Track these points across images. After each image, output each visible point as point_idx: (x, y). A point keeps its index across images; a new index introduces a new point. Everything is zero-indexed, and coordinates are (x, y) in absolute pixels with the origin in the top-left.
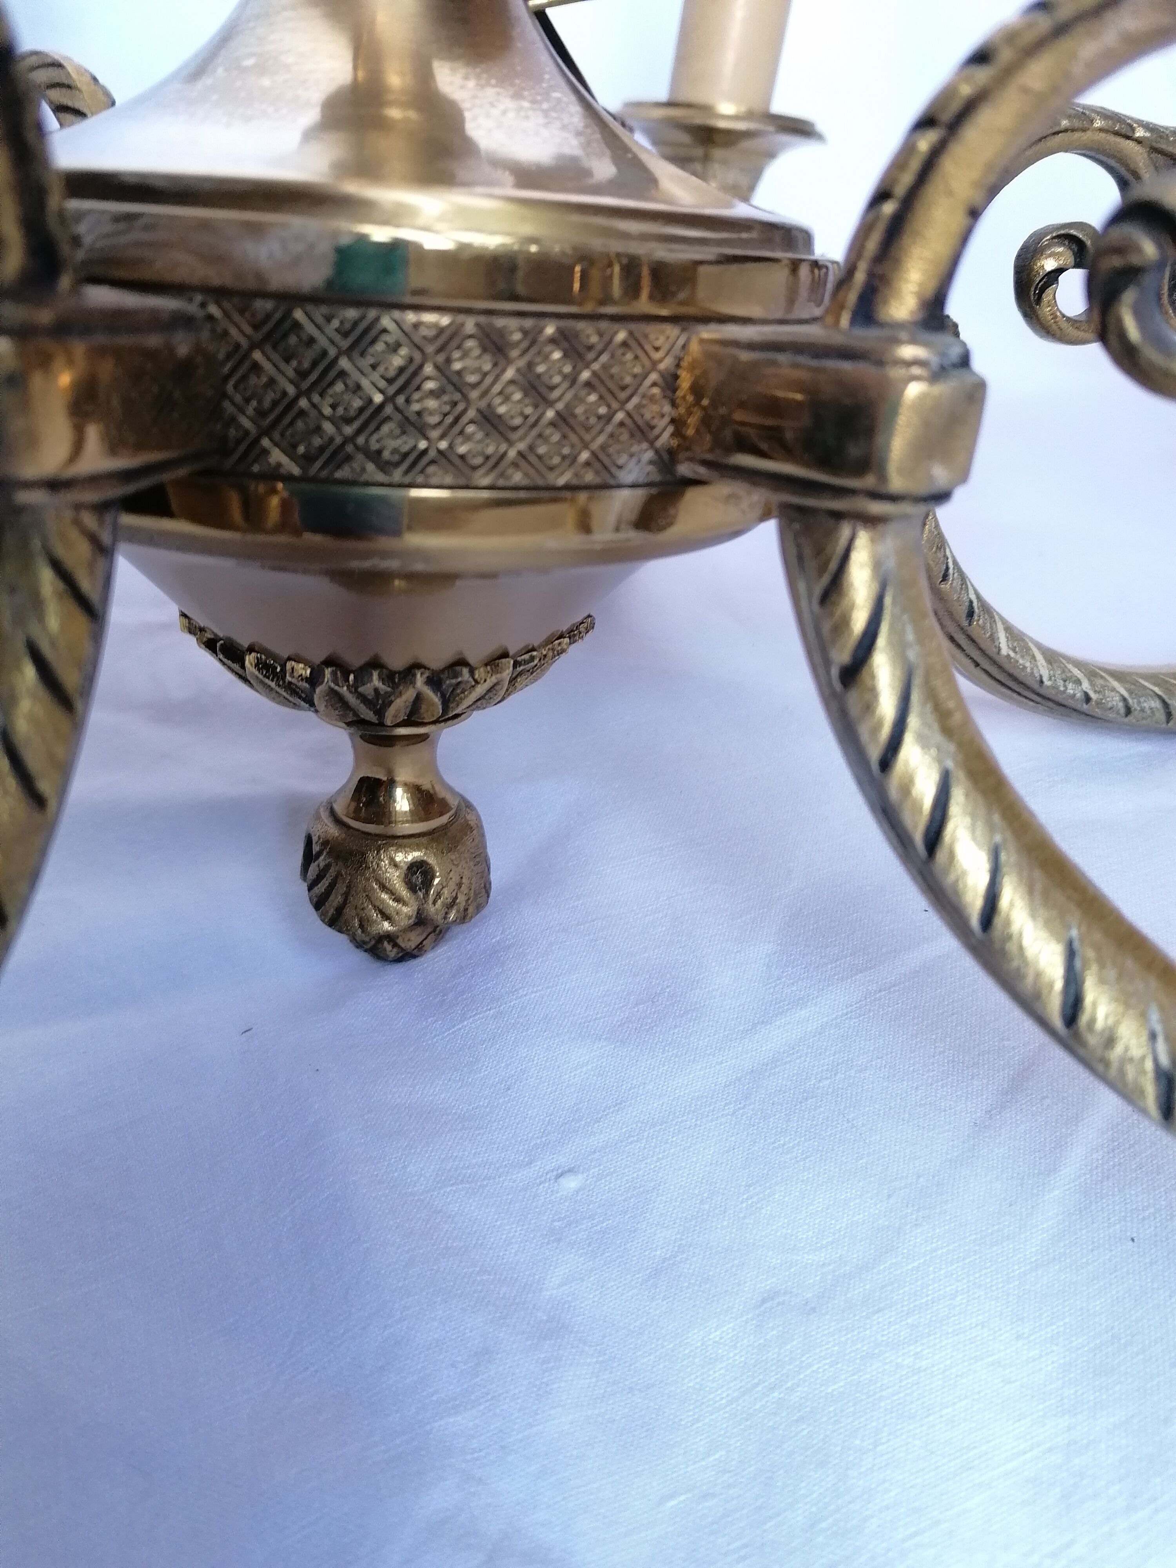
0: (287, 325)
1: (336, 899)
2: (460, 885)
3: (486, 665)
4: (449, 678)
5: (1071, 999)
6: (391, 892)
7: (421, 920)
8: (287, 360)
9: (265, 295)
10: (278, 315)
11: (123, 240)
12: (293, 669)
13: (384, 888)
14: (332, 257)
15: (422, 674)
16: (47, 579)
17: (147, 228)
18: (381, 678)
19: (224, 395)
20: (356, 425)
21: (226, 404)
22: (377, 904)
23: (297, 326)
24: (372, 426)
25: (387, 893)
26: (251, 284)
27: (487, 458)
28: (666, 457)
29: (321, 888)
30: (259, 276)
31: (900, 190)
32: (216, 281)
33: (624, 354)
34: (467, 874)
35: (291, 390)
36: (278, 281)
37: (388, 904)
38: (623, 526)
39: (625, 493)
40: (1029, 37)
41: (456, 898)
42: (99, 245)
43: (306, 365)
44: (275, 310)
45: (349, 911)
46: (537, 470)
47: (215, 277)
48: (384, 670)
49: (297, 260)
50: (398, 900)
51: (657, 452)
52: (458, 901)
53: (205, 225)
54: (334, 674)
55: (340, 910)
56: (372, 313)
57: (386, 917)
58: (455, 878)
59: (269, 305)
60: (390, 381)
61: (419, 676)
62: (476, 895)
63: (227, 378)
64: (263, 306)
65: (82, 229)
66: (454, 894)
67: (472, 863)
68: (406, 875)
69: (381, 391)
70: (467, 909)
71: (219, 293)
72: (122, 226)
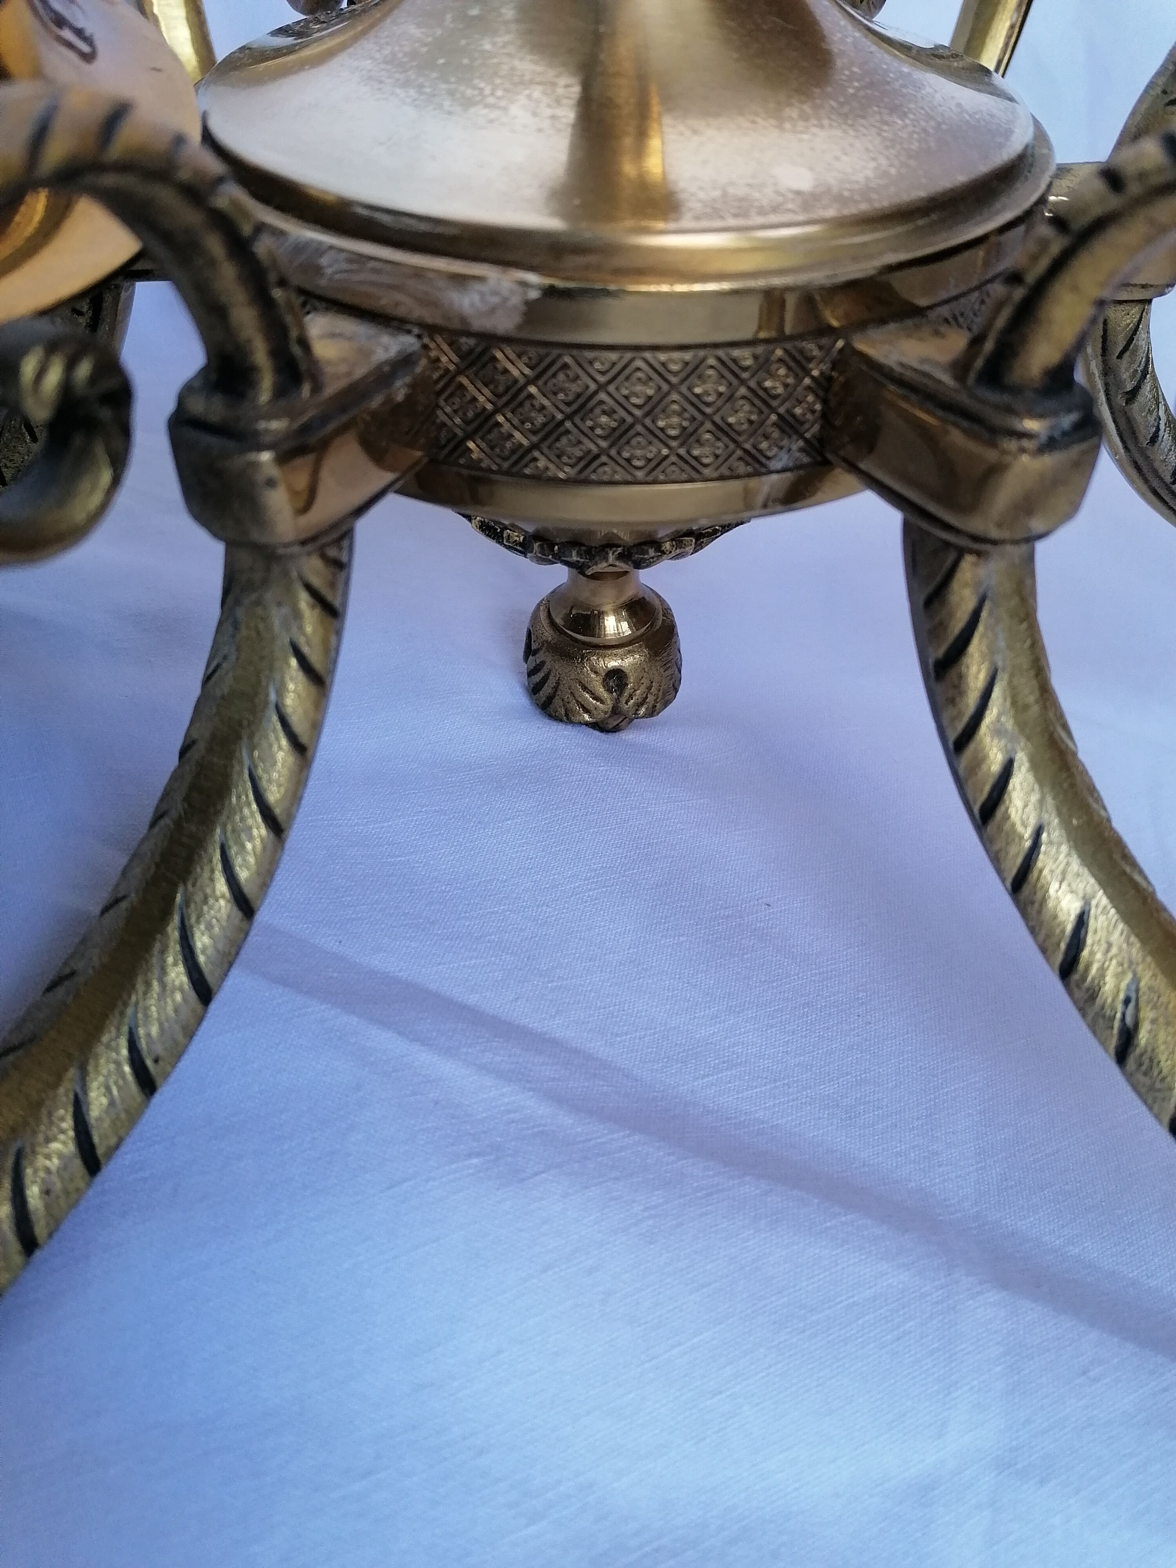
0: (485, 358)
1: (547, 690)
2: (649, 688)
3: (672, 540)
4: (636, 553)
5: (1069, 959)
6: (592, 693)
7: (615, 711)
8: (486, 385)
9: (469, 334)
10: (479, 349)
11: (356, 277)
12: (509, 536)
13: (585, 688)
14: (523, 308)
15: (613, 554)
16: (304, 600)
17: (375, 271)
18: (579, 554)
19: (438, 406)
20: (540, 436)
21: (439, 412)
22: (580, 700)
23: (494, 359)
24: (554, 436)
25: (588, 693)
26: (456, 325)
27: (649, 460)
28: (815, 443)
29: (537, 678)
30: (463, 320)
31: (1031, 278)
32: (429, 321)
33: (778, 370)
34: (657, 678)
35: (489, 407)
36: (479, 324)
37: (589, 700)
38: (770, 503)
39: (775, 477)
40: (1156, 180)
41: (646, 698)
42: (338, 276)
43: (501, 389)
44: (477, 345)
45: (557, 701)
46: (694, 468)
47: (429, 316)
48: (583, 548)
49: (493, 310)
50: (596, 698)
51: (806, 441)
52: (648, 700)
53: (419, 273)
54: (541, 546)
55: (550, 699)
56: (555, 352)
57: (587, 711)
58: (646, 682)
59: (472, 342)
60: (568, 404)
61: (610, 555)
62: (664, 694)
63: (439, 394)
64: (467, 342)
65: (324, 261)
66: (644, 695)
67: (662, 670)
68: (604, 680)
69: (562, 412)
70: (656, 706)
71: (432, 330)
72: (354, 266)
